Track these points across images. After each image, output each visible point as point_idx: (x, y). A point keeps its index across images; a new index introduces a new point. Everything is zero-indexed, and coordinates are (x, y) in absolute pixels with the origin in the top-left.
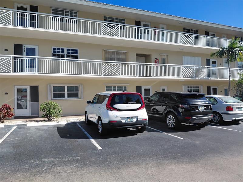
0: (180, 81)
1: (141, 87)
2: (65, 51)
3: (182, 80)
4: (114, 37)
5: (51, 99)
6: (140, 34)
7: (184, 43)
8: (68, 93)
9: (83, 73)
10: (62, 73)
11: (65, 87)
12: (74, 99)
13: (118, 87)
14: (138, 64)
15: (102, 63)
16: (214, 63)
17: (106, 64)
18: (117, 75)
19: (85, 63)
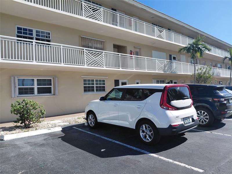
0: (152, 75)
1: (119, 80)
2: (34, 33)
3: (155, 74)
4: (97, 22)
5: (16, 97)
6: (116, 23)
7: (158, 37)
8: (38, 88)
9: (64, 62)
10: (36, 60)
11: (35, 80)
12: (46, 96)
13: (96, 81)
14: (121, 55)
15: (85, 51)
16: (174, 58)
17: (89, 52)
18: (101, 66)
19: (65, 49)
